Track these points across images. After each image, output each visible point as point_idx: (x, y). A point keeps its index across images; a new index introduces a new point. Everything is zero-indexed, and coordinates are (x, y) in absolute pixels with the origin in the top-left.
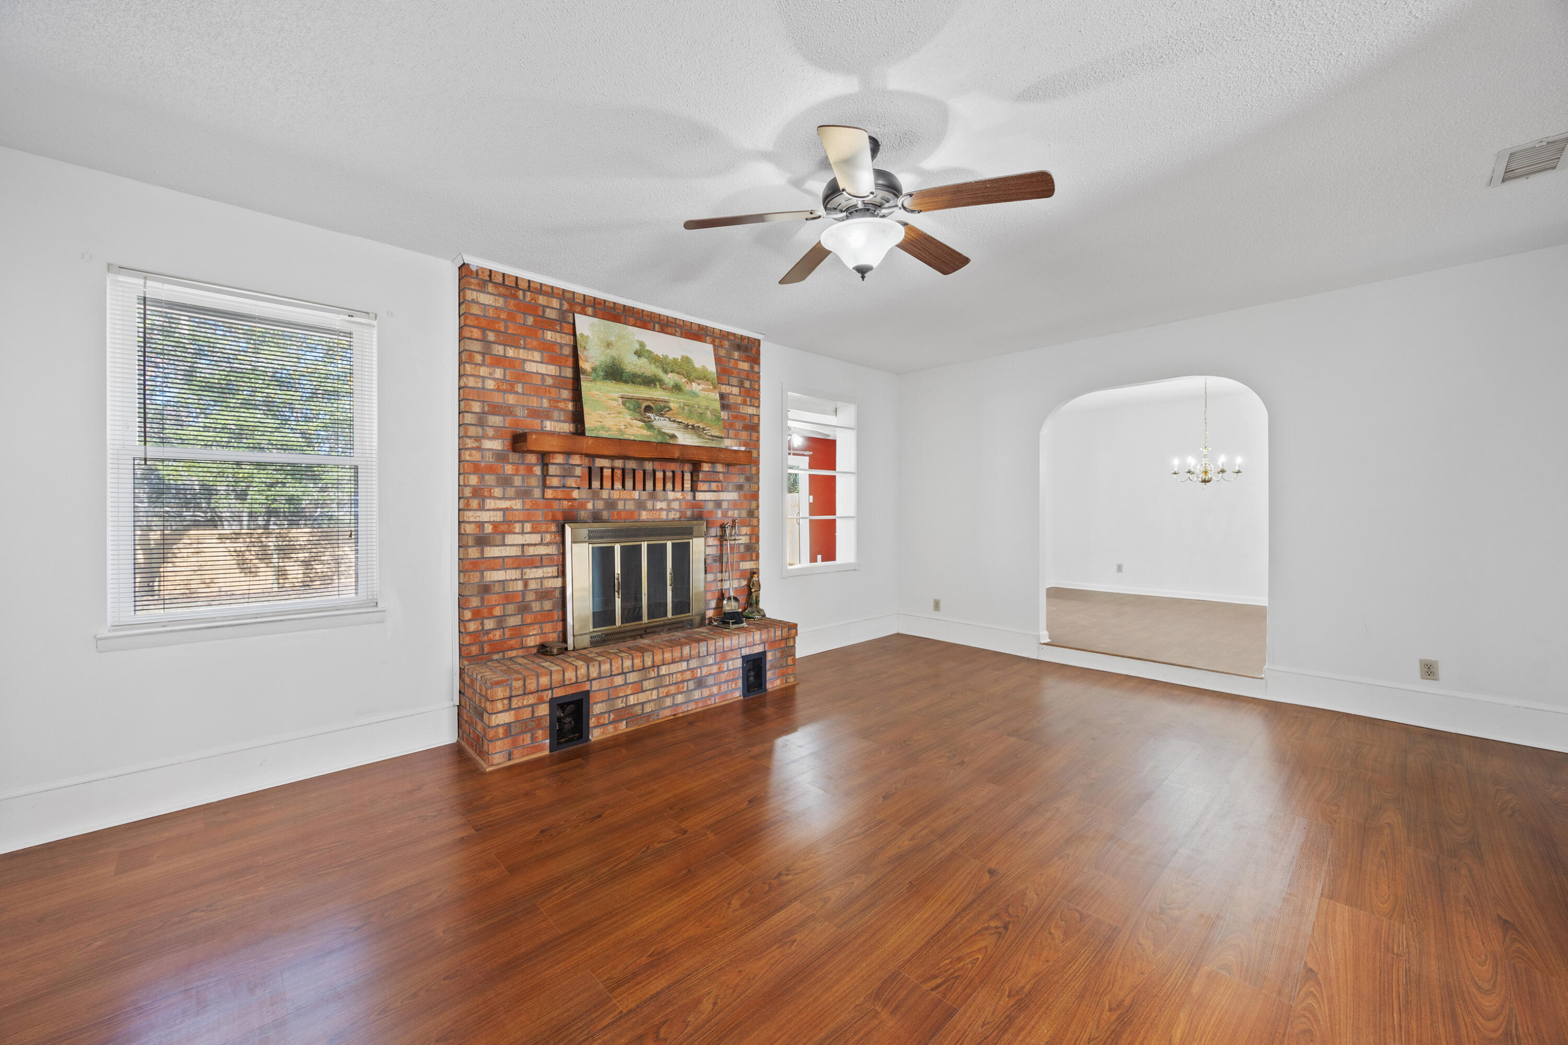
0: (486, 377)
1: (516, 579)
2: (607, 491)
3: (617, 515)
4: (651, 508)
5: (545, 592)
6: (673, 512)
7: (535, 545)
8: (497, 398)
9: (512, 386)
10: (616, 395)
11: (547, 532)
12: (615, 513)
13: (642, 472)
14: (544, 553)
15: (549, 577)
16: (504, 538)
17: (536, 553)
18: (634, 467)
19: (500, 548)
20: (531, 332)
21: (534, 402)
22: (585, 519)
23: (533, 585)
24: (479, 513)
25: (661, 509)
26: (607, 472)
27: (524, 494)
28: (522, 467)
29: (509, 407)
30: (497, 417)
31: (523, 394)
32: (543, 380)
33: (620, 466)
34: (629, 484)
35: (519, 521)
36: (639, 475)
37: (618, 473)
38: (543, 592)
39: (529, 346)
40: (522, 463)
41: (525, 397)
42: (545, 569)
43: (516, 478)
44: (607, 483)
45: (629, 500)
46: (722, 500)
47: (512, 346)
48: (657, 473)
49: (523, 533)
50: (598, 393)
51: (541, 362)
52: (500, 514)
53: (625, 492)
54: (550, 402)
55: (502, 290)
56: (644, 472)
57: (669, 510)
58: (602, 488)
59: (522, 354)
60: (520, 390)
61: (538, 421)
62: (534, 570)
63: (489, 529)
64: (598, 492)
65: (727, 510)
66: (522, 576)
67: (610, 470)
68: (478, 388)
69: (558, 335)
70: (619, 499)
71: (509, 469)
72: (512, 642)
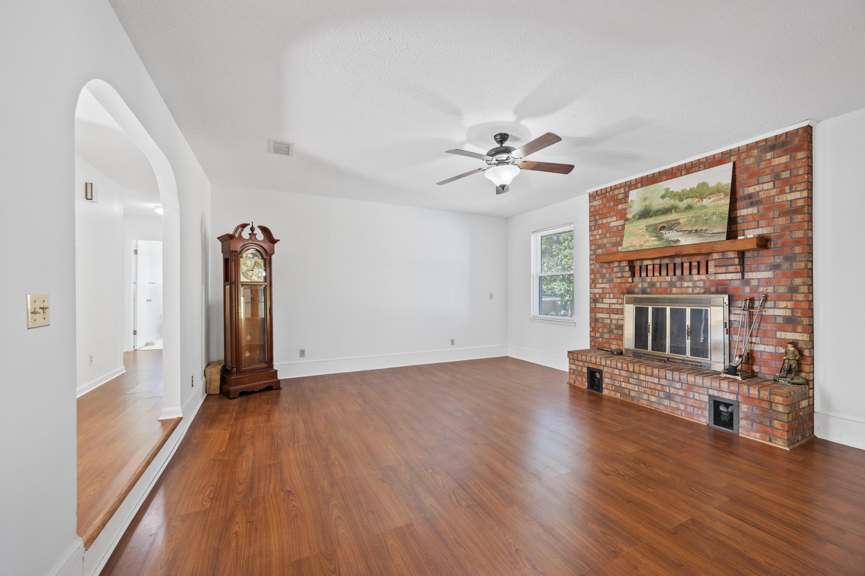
0: (596, 235)
1: (607, 318)
2: (650, 278)
3: (656, 290)
4: (680, 286)
5: (619, 326)
6: (698, 288)
7: (615, 304)
8: (600, 242)
9: (605, 235)
10: (642, 226)
11: (620, 298)
12: (655, 289)
13: (673, 265)
14: (618, 308)
15: (621, 319)
16: (603, 300)
17: (615, 308)
18: (667, 262)
19: (601, 304)
20: (612, 209)
21: (614, 240)
22: (638, 292)
23: (614, 322)
24: (594, 290)
25: (688, 287)
26: (650, 267)
27: (610, 281)
28: (609, 269)
29: (604, 244)
30: (600, 250)
31: (610, 237)
32: (617, 228)
33: (658, 263)
34: (664, 272)
35: (608, 293)
36: (671, 267)
37: (657, 267)
38: (618, 326)
39: (611, 216)
40: (609, 268)
41: (610, 238)
42: (619, 315)
43: (607, 274)
44: (650, 273)
45: (664, 282)
46: (751, 279)
47: (604, 218)
48: (684, 264)
49: (609, 298)
50: (633, 228)
51: (617, 220)
52: (601, 290)
53: (661, 277)
54: (621, 238)
55: (601, 196)
56: (675, 264)
57: (694, 287)
58: (647, 276)
59: (609, 220)
60: (608, 236)
61: (616, 248)
62: (614, 315)
63: (597, 296)
64: (644, 278)
65: (757, 287)
66: (610, 317)
67: (652, 266)
68: (594, 240)
69: (624, 205)
70: (657, 282)
71: (604, 271)
72: (606, 345)
